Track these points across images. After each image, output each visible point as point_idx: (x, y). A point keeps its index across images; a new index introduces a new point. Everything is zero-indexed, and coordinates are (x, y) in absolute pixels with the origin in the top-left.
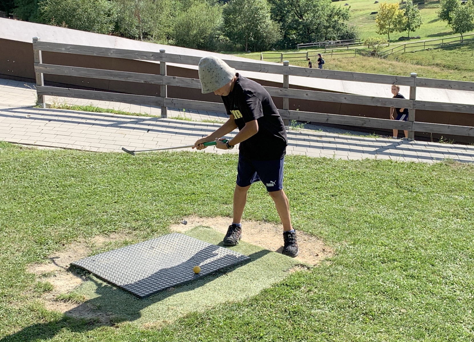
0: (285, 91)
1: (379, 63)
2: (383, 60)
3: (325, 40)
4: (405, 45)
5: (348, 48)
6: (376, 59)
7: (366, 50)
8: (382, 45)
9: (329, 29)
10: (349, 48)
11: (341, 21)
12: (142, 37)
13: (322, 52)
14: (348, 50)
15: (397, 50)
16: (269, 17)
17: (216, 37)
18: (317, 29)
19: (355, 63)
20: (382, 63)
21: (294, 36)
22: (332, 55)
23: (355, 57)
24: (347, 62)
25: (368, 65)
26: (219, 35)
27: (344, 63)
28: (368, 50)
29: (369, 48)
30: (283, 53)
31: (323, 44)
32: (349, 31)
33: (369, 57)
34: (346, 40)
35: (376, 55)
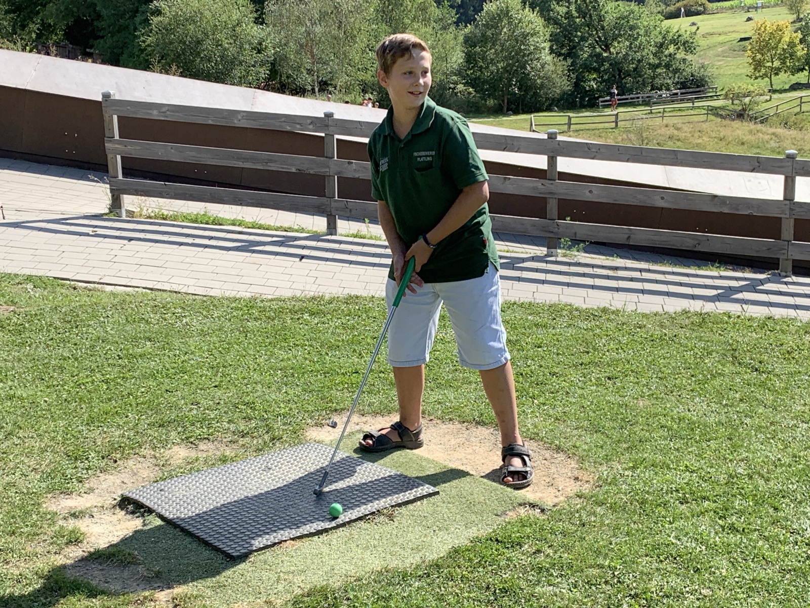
0: (551, 186)
1: (751, 132)
2: (759, 126)
3: (651, 90)
4: (801, 97)
5: (693, 104)
6: (745, 124)
7: (727, 108)
8: (757, 99)
9: (659, 70)
10: (696, 104)
11: (680, 55)
12: (317, 89)
13: (645, 112)
14: (693, 108)
15: (786, 106)
16: (547, 49)
17: (450, 88)
18: (635, 69)
19: (707, 133)
20: (758, 131)
21: (592, 83)
22: (663, 117)
23: (707, 120)
24: (690, 130)
25: (732, 135)
26: (456, 83)
27: (686, 132)
28: (731, 107)
29: (733, 104)
30: (571, 115)
31: (648, 97)
32: (696, 74)
33: (733, 120)
34: (691, 90)
35: (746, 116)
